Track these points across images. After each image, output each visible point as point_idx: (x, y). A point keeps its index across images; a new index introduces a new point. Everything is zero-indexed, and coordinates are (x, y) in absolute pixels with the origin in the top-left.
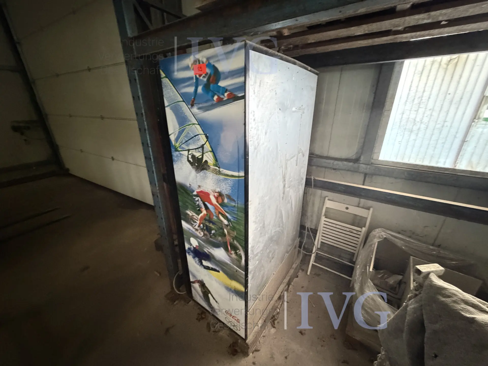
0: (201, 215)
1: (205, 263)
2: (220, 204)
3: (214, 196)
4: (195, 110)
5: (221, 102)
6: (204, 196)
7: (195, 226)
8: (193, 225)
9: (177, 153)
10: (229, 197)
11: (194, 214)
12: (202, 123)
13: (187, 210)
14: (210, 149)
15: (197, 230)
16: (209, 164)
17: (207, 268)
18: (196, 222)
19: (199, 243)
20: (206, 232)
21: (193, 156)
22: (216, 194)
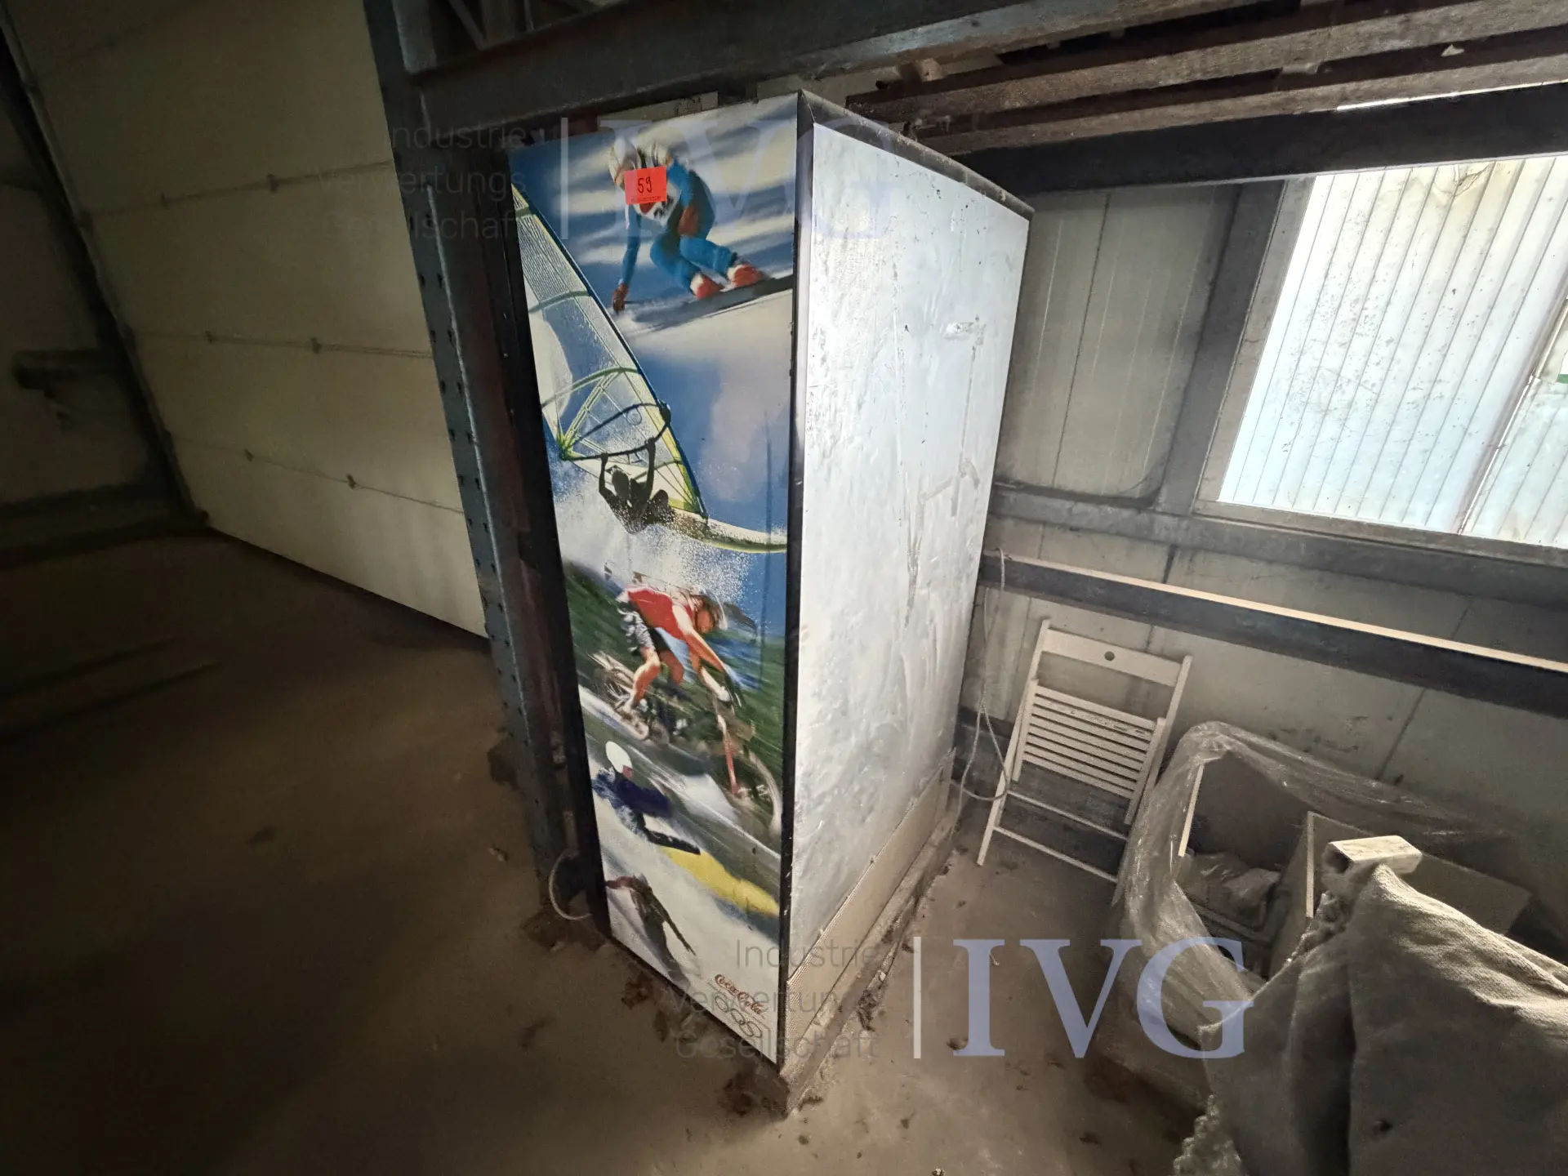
0: (643, 669)
1: (652, 823)
2: (705, 637)
3: (688, 609)
4: (627, 322)
5: (714, 299)
6: (654, 608)
7: (623, 704)
8: (615, 699)
9: (567, 465)
10: (735, 612)
11: (620, 666)
12: (647, 368)
13: (596, 652)
14: (676, 455)
15: (627, 717)
16: (670, 503)
17: (660, 840)
18: (625, 692)
19: (634, 760)
20: (657, 725)
21: (619, 478)
22: (692, 603)
